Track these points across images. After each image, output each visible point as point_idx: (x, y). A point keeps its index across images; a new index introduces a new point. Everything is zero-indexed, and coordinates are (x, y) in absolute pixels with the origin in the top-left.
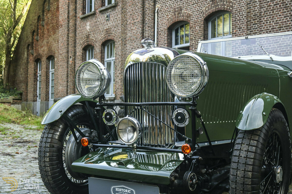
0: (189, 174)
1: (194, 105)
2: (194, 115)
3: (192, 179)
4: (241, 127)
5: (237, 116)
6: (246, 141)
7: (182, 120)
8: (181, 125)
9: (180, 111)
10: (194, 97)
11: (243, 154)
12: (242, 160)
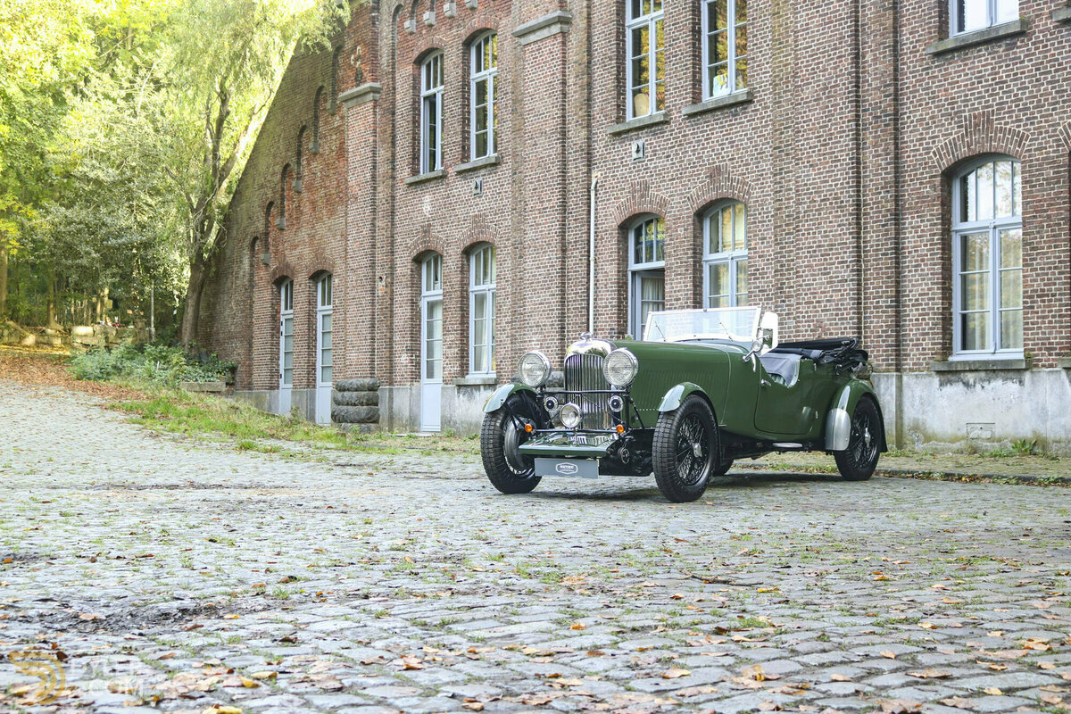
0: (622, 450)
1: (627, 393)
2: (627, 401)
3: (624, 454)
4: (661, 409)
5: (659, 402)
6: (664, 421)
7: (618, 406)
8: (617, 411)
9: (616, 397)
10: (628, 386)
11: (662, 430)
12: (661, 435)
